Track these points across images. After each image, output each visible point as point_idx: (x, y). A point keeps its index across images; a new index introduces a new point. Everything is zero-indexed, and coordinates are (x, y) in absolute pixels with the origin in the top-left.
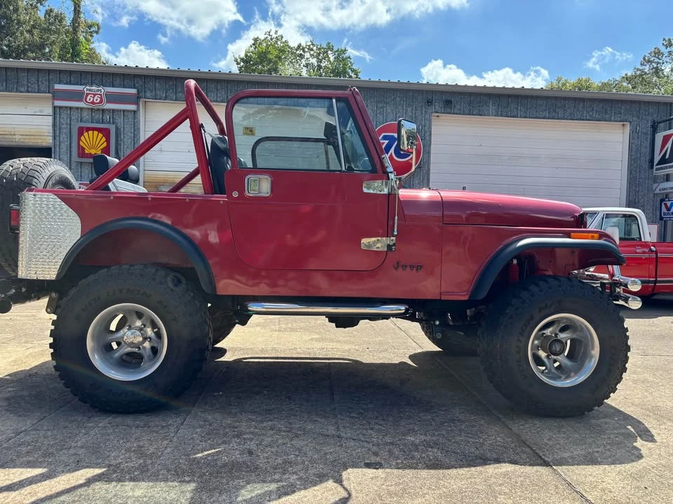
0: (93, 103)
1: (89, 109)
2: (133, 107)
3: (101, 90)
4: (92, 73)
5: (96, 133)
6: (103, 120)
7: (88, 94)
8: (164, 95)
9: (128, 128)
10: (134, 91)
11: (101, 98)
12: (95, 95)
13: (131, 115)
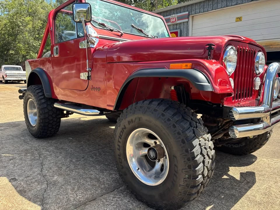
0: (173, 22)
1: (172, 25)
2: (187, 20)
3: (175, 16)
4: (174, 9)
5: (173, 34)
6: (176, 28)
7: (171, 19)
8: (199, 11)
9: (185, 30)
10: (187, 13)
11: (175, 19)
12: (173, 18)
13: (186, 24)
